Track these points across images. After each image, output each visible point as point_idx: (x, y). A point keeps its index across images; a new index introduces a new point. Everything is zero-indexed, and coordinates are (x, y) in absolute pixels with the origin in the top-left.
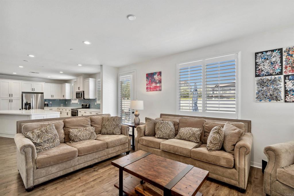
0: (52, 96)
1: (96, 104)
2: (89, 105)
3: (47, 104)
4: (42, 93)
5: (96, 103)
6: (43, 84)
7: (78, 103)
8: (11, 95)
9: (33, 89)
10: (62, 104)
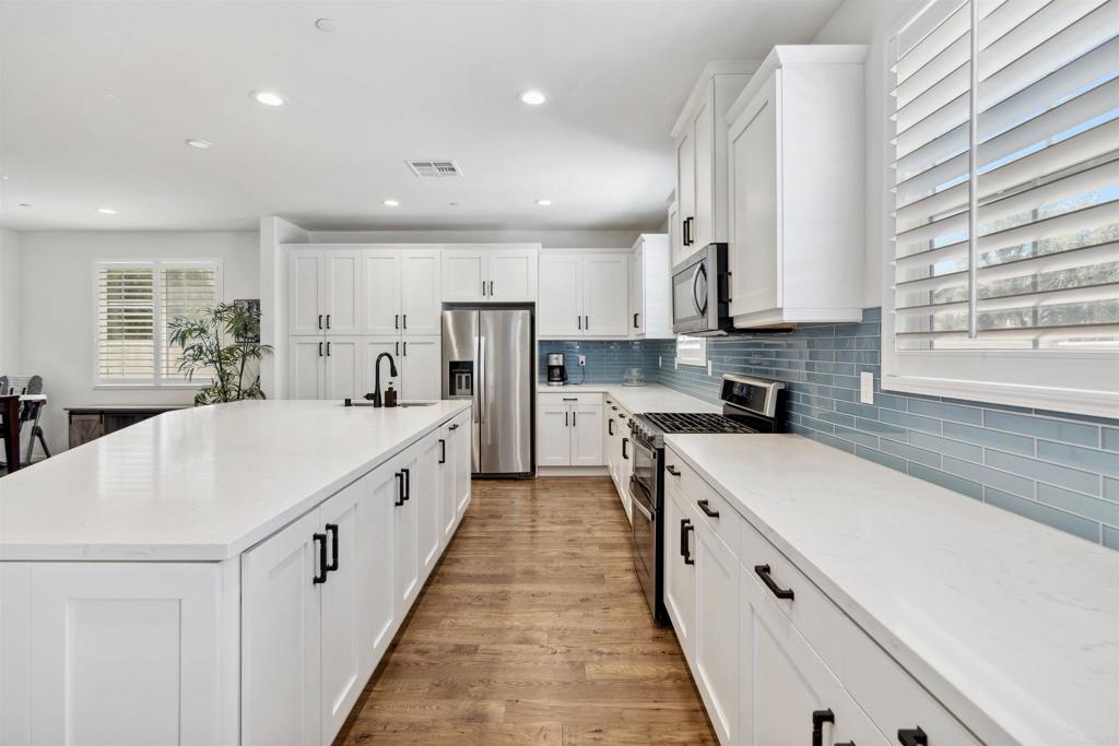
0: (583, 322)
1: (867, 396)
2: (784, 398)
3: (562, 368)
4: (530, 306)
5: (867, 379)
6: (532, 251)
7: (704, 369)
8: (400, 322)
9: (487, 287)
10: (633, 366)
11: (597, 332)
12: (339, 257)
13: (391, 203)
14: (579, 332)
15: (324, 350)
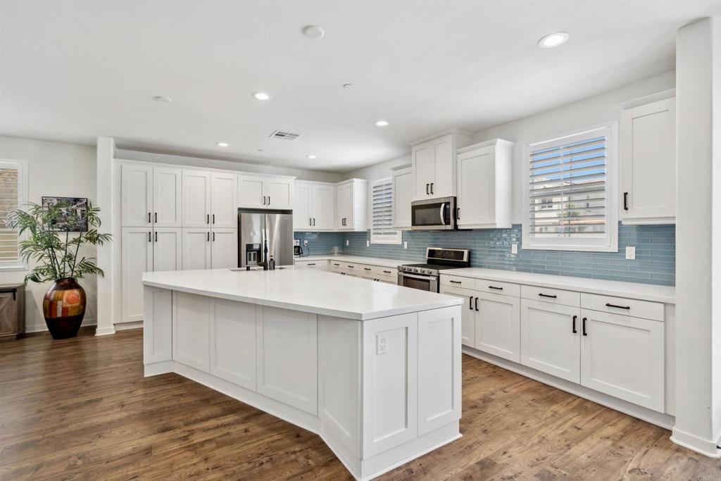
0: (312, 222)
1: (514, 252)
3: (299, 247)
4: (288, 212)
6: (291, 181)
7: (401, 246)
8: (210, 219)
9: (266, 200)
10: (334, 246)
11: (320, 227)
12: (165, 173)
13: (223, 145)
14: (310, 227)
15: (152, 237)
